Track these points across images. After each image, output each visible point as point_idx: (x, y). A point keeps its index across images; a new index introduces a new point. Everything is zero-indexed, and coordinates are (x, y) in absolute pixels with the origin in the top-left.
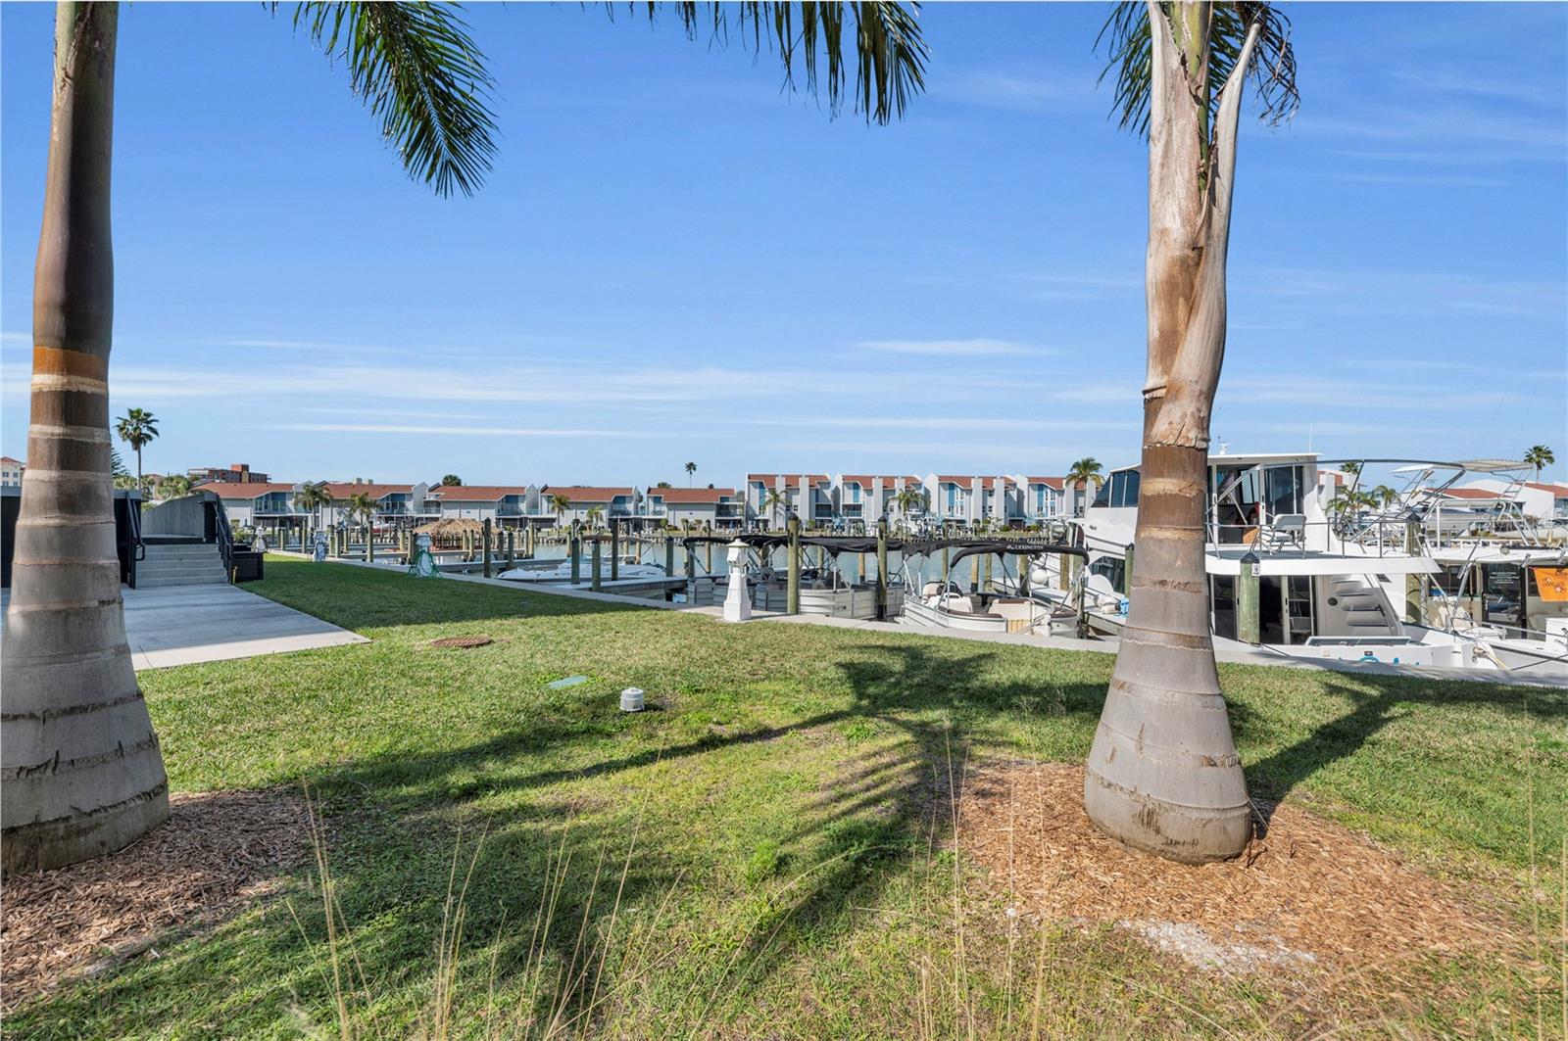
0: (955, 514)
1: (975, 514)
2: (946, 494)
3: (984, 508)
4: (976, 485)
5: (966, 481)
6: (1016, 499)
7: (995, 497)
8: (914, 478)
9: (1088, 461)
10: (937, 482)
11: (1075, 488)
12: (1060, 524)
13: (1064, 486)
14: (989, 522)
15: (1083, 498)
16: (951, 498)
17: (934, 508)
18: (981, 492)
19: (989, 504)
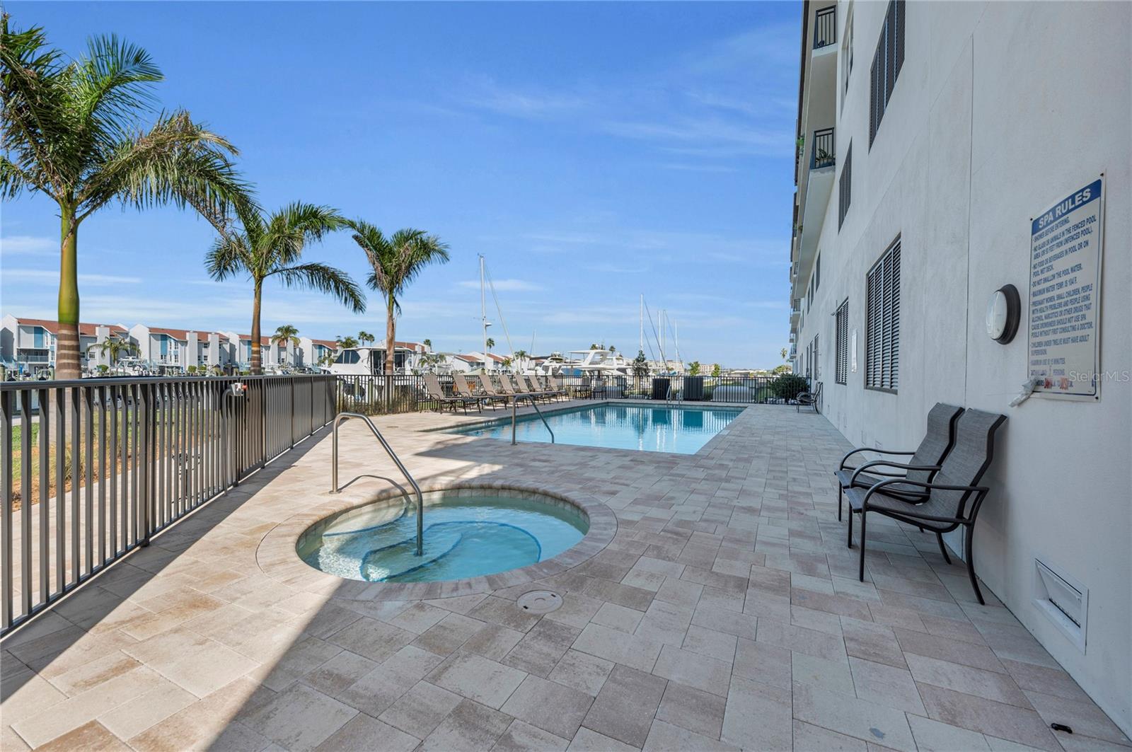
0: (168, 361)
1: (190, 361)
2: (157, 344)
3: (199, 357)
4: (192, 338)
5: (182, 334)
6: (228, 351)
7: (210, 348)
8: (118, 327)
9: (289, 327)
10: (147, 333)
11: (278, 345)
12: (270, 370)
13: (270, 343)
14: (205, 369)
15: (285, 353)
16: (164, 348)
17: (144, 355)
18: (197, 344)
19: (204, 354)
